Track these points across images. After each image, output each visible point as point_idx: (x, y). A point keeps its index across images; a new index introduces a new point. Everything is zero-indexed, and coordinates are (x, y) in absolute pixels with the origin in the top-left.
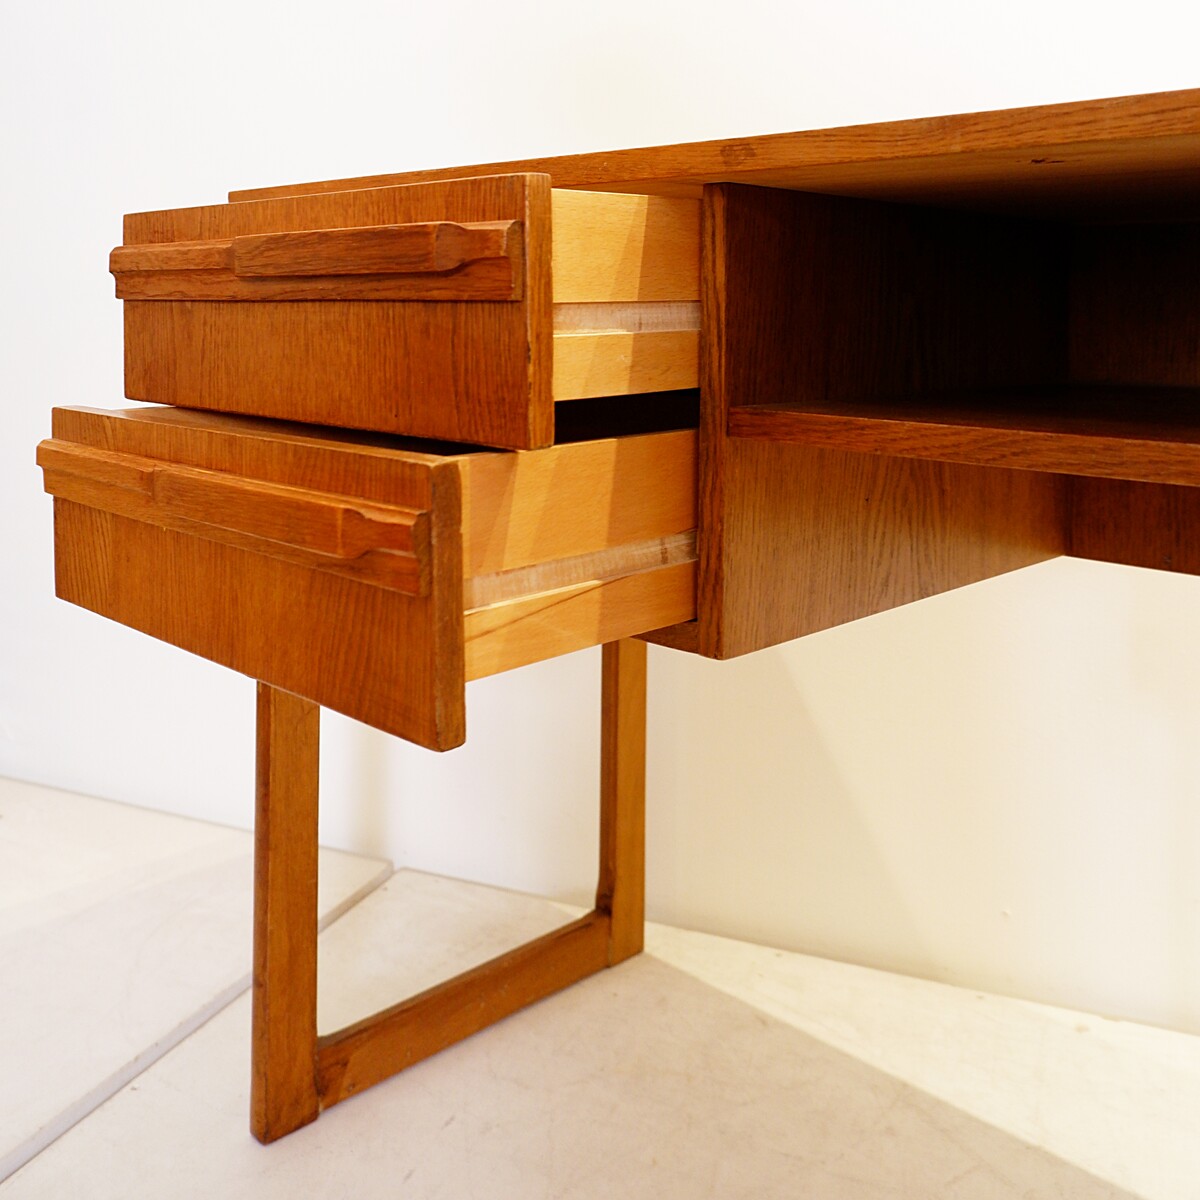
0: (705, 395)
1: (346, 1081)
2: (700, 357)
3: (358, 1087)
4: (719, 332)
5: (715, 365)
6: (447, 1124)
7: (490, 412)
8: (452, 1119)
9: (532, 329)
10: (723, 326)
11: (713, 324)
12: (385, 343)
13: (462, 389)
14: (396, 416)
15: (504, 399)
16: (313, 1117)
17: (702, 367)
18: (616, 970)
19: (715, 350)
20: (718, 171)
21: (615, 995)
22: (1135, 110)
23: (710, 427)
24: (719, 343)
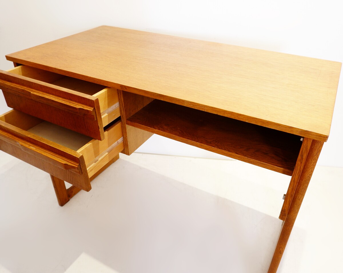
0: (121, 117)
1: (73, 194)
2: (120, 112)
3: (75, 194)
4: (123, 108)
5: (123, 114)
6: (92, 196)
8: (92, 195)
10: (124, 108)
11: (122, 107)
16: (69, 200)
17: (121, 113)
18: (115, 162)
19: (123, 111)
20: (120, 88)
21: (116, 168)
22: (190, 103)
23: (123, 123)
24: (123, 110)
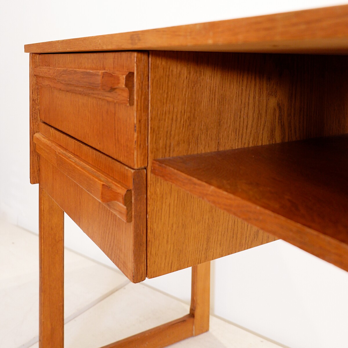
7: (124, 150)
9: (136, 118)
12: (97, 115)
13: (116, 138)
14: (100, 144)
15: (128, 146)
